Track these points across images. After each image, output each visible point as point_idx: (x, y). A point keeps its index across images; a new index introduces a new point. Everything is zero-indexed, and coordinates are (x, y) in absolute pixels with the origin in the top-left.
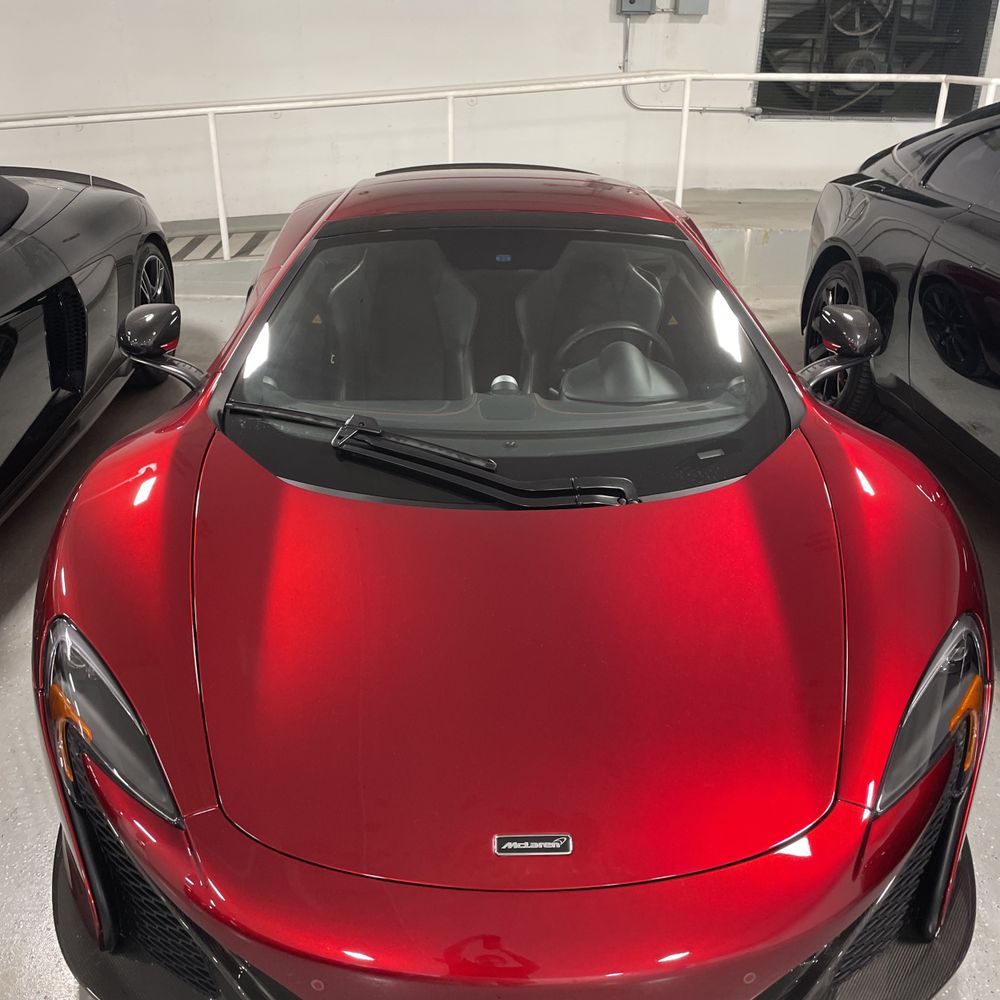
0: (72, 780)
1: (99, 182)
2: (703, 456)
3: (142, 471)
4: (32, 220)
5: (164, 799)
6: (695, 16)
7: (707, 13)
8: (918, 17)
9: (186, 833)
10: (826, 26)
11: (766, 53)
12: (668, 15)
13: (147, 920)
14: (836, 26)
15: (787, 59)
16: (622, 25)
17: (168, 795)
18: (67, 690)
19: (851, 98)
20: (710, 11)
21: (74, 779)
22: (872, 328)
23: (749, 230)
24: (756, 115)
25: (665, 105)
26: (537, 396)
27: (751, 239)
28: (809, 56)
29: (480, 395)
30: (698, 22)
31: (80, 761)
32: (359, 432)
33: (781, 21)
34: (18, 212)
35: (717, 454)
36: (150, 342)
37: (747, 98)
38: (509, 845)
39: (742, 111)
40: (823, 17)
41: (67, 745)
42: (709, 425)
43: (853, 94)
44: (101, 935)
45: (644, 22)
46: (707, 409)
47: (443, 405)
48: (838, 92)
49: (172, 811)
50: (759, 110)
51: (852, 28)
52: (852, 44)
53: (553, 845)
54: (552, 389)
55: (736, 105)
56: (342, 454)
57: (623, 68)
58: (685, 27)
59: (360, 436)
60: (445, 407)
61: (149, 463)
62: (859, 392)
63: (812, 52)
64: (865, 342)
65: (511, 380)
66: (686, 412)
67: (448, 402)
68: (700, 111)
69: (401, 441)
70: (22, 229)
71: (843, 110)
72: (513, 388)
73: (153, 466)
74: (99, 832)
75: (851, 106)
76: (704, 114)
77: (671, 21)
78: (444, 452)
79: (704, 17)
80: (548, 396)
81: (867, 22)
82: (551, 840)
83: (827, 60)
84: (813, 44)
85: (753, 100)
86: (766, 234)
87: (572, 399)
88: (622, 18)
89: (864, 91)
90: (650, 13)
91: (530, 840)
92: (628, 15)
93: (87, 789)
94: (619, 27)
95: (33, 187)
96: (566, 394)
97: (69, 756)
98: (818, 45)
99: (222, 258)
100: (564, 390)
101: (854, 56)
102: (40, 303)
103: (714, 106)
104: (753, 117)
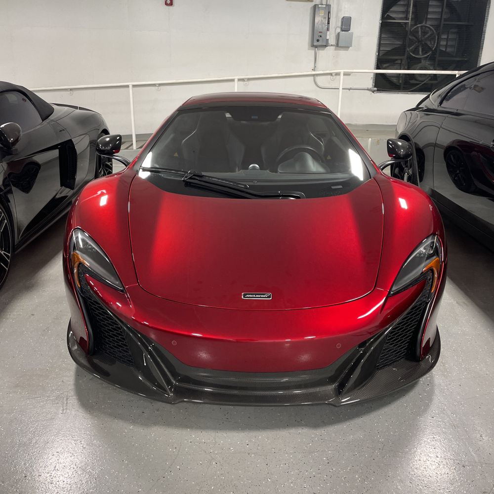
1: (81, 108)
2: (333, 187)
4: (56, 117)
5: (118, 283)
6: (347, 47)
7: (351, 46)
8: (449, 50)
10: (406, 53)
12: (334, 47)
14: (411, 54)
16: (314, 51)
17: (119, 281)
19: (418, 84)
20: (353, 45)
21: (81, 286)
23: (370, 139)
24: (375, 91)
25: (333, 86)
27: (371, 143)
29: (244, 170)
30: (347, 50)
31: (84, 278)
32: (193, 175)
33: (386, 52)
34: (50, 113)
35: (341, 187)
36: (109, 148)
37: (370, 83)
38: (248, 296)
39: (368, 90)
40: (405, 49)
43: (418, 82)
45: (324, 50)
50: (376, 89)
51: (418, 54)
52: (419, 61)
53: (264, 296)
55: (366, 87)
56: (187, 183)
57: (314, 69)
58: (342, 53)
59: (194, 177)
65: (257, 166)
68: (349, 89)
69: (210, 179)
70: (52, 119)
71: (415, 89)
72: (257, 168)
75: (418, 88)
77: (335, 50)
78: (227, 182)
79: (350, 48)
80: (272, 171)
81: (425, 51)
82: (264, 295)
84: (401, 62)
85: (373, 85)
86: (378, 140)
87: (282, 173)
88: (314, 48)
89: (423, 81)
90: (326, 46)
91: (256, 294)
92: (316, 47)
94: (312, 52)
98: (403, 63)
99: (133, 149)
100: (279, 171)
102: (58, 148)
103: (355, 87)
104: (373, 92)
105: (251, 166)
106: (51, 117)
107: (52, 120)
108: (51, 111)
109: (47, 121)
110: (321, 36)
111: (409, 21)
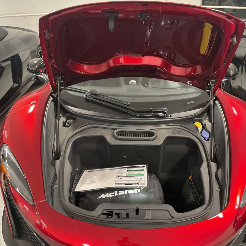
0: (6, 190)
1: (28, 30)
2: (188, 103)
3: (32, 103)
4: (8, 38)
5: (30, 197)
9: (36, 208)
11: (203, 2)
13: (26, 231)
15: (208, 3)
18: (5, 165)
21: (7, 190)
22: (235, 69)
26: (142, 86)
28: (214, 3)
29: (126, 85)
31: (8, 185)
32: (92, 94)
34: (5, 36)
35: (193, 102)
36: (35, 69)
41: (4, 180)
42: (190, 95)
44: (13, 234)
46: (189, 90)
47: (115, 88)
49: (32, 201)
54: (146, 85)
56: (87, 100)
59: (92, 95)
60: (116, 89)
61: (34, 101)
62: (227, 89)
63: (215, 2)
64: (233, 73)
65: (135, 81)
66: (183, 91)
67: (117, 87)
69: (103, 97)
72: (135, 84)
73: (35, 102)
74: (13, 205)
78: (115, 100)
80: (145, 86)
83: (219, 4)
87: (151, 87)
93: (10, 193)
95: (9, 30)
96: (150, 86)
97: (5, 183)
100: (149, 85)
101: (226, 3)
102: (10, 60)
105: (131, 81)
106: (5, 39)
107: (5, 42)
108: (6, 34)
109: (2, 42)
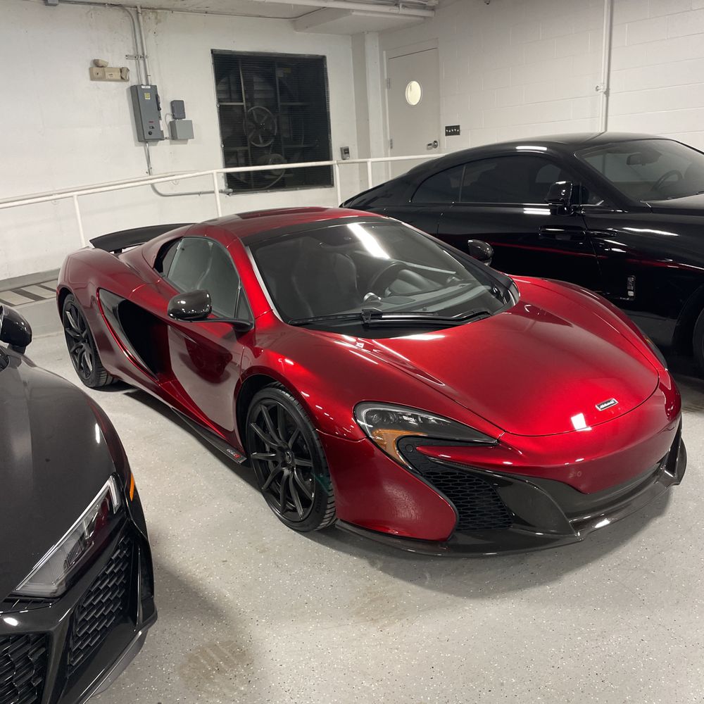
6: (185, 140)
7: (192, 138)
10: (248, 143)
12: (168, 141)
14: (252, 143)
16: (143, 147)
19: (274, 180)
20: (194, 136)
24: (230, 193)
25: (178, 192)
30: (186, 144)
37: (220, 184)
39: (222, 192)
43: (274, 177)
45: (156, 145)
48: (267, 177)
50: (231, 190)
51: (259, 143)
52: (262, 151)
55: (218, 189)
57: (149, 172)
58: (179, 147)
68: (199, 193)
71: (273, 186)
75: (276, 184)
76: (201, 195)
77: (170, 144)
79: (189, 140)
81: (266, 139)
85: (226, 185)
88: (143, 143)
89: (280, 176)
92: (147, 142)
94: (141, 149)
103: (205, 190)
104: (228, 194)
110: (153, 128)
111: (244, 104)
